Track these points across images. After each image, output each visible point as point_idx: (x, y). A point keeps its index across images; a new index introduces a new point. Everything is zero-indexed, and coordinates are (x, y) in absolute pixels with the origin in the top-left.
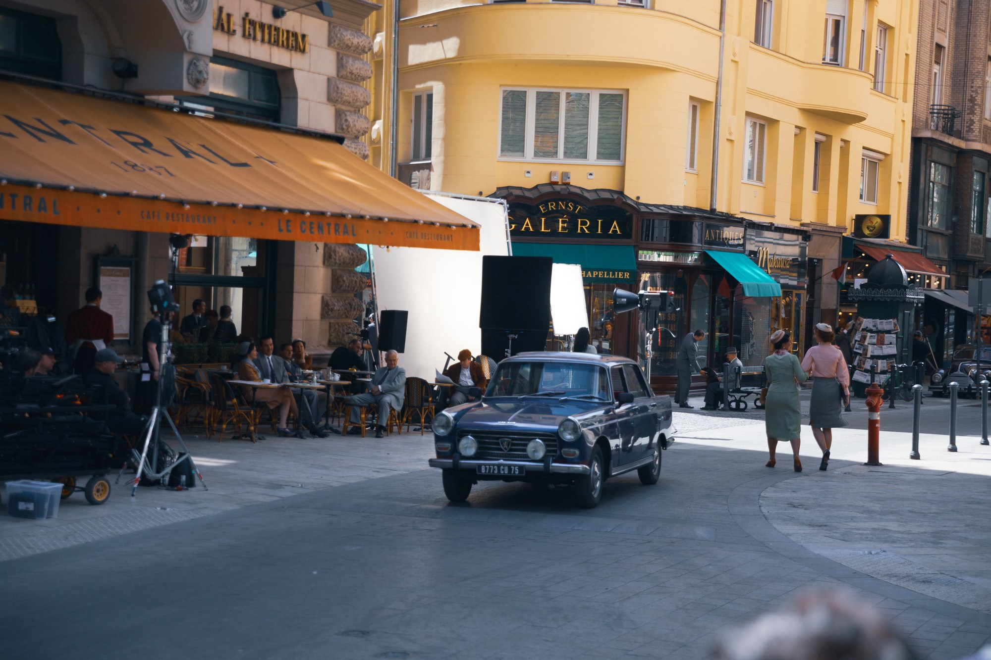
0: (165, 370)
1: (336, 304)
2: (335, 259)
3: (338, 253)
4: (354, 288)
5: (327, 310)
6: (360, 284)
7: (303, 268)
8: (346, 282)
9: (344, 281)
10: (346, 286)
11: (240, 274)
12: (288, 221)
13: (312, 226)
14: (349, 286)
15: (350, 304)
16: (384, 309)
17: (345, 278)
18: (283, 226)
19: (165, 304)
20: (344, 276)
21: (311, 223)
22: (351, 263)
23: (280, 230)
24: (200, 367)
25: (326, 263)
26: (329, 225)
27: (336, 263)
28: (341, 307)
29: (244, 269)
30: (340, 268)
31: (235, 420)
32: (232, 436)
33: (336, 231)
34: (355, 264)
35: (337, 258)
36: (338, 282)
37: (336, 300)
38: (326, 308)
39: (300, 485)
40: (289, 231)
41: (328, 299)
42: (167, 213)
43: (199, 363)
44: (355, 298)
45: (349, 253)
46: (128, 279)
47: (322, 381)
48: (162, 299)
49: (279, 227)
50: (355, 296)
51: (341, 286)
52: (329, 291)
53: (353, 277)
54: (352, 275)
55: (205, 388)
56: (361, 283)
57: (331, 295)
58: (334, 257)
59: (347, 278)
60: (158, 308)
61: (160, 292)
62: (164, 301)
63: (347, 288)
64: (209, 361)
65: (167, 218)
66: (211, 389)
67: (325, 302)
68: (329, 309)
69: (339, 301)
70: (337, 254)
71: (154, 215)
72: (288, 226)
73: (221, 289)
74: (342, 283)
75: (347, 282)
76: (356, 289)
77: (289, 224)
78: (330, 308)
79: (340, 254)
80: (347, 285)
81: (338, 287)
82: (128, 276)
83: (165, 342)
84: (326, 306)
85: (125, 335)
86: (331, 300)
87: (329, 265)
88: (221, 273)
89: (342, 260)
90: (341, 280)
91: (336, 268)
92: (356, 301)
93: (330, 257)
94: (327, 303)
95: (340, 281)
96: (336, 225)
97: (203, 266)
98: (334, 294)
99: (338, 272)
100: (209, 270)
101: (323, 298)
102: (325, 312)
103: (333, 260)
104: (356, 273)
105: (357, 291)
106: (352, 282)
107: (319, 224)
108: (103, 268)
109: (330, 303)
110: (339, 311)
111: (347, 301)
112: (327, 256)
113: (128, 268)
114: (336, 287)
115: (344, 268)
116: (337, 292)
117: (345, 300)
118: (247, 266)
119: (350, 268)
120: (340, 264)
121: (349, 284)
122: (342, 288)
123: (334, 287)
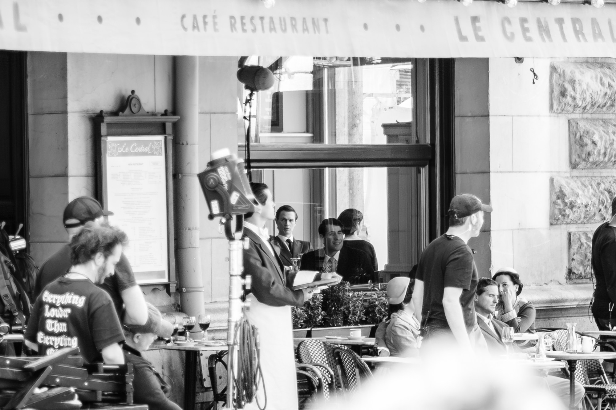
0: (238, 333)
1: (580, 192)
2: (574, 99)
3: (580, 84)
5: (562, 207)
7: (509, 119)
8: (599, 144)
9: (594, 143)
10: (599, 154)
11: (382, 140)
12: (475, 19)
13: (526, 25)
14: (605, 154)
15: (609, 192)
17: (596, 138)
18: (467, 28)
19: (234, 198)
20: (594, 133)
21: (524, 21)
22: (608, 104)
23: (463, 38)
24: (309, 334)
25: (555, 107)
26: (560, 21)
27: (576, 106)
28: (590, 199)
29: (387, 127)
30: (585, 116)
33: (578, 33)
35: (578, 96)
36: (583, 145)
37: (580, 184)
38: (559, 201)
40: (480, 39)
41: (563, 182)
42: (232, 17)
43: (306, 327)
45: (602, 84)
46: (161, 159)
47: (557, 353)
48: (226, 186)
49: (459, 32)
51: (589, 154)
52: (565, 165)
53: (614, 133)
54: (611, 129)
55: (321, 376)
57: (568, 175)
58: (572, 93)
59: (601, 138)
60: (222, 206)
61: (224, 174)
62: (231, 190)
63: (601, 158)
64: (325, 323)
65: (233, 26)
66: (331, 377)
67: (557, 190)
68: (566, 204)
69: (585, 186)
70: (577, 86)
71: (205, 23)
72: (476, 30)
73: (343, 173)
74: (590, 147)
75: (601, 145)
77: (478, 24)
78: (566, 201)
79: (584, 87)
80: (602, 151)
81: (584, 156)
82: (160, 154)
83: (236, 275)
84: (558, 198)
85: (160, 274)
86: (568, 184)
87: (563, 110)
88: (342, 140)
89: (589, 100)
90: (589, 142)
91: (576, 116)
93: (563, 94)
94: (561, 191)
95: (586, 145)
96: (575, 21)
97: (307, 131)
98: (575, 173)
99: (581, 124)
100: (318, 136)
101: (552, 180)
102: (557, 212)
103: (569, 99)
106: (612, 144)
107: (539, 21)
108: (110, 139)
109: (567, 191)
110: (586, 206)
111: (602, 186)
112: (556, 92)
113: (161, 138)
114: (579, 156)
115: (595, 116)
116: (581, 166)
117: (599, 184)
118: (394, 122)
119: (606, 116)
120: (585, 108)
121: (606, 148)
122: (591, 159)
123: (574, 157)
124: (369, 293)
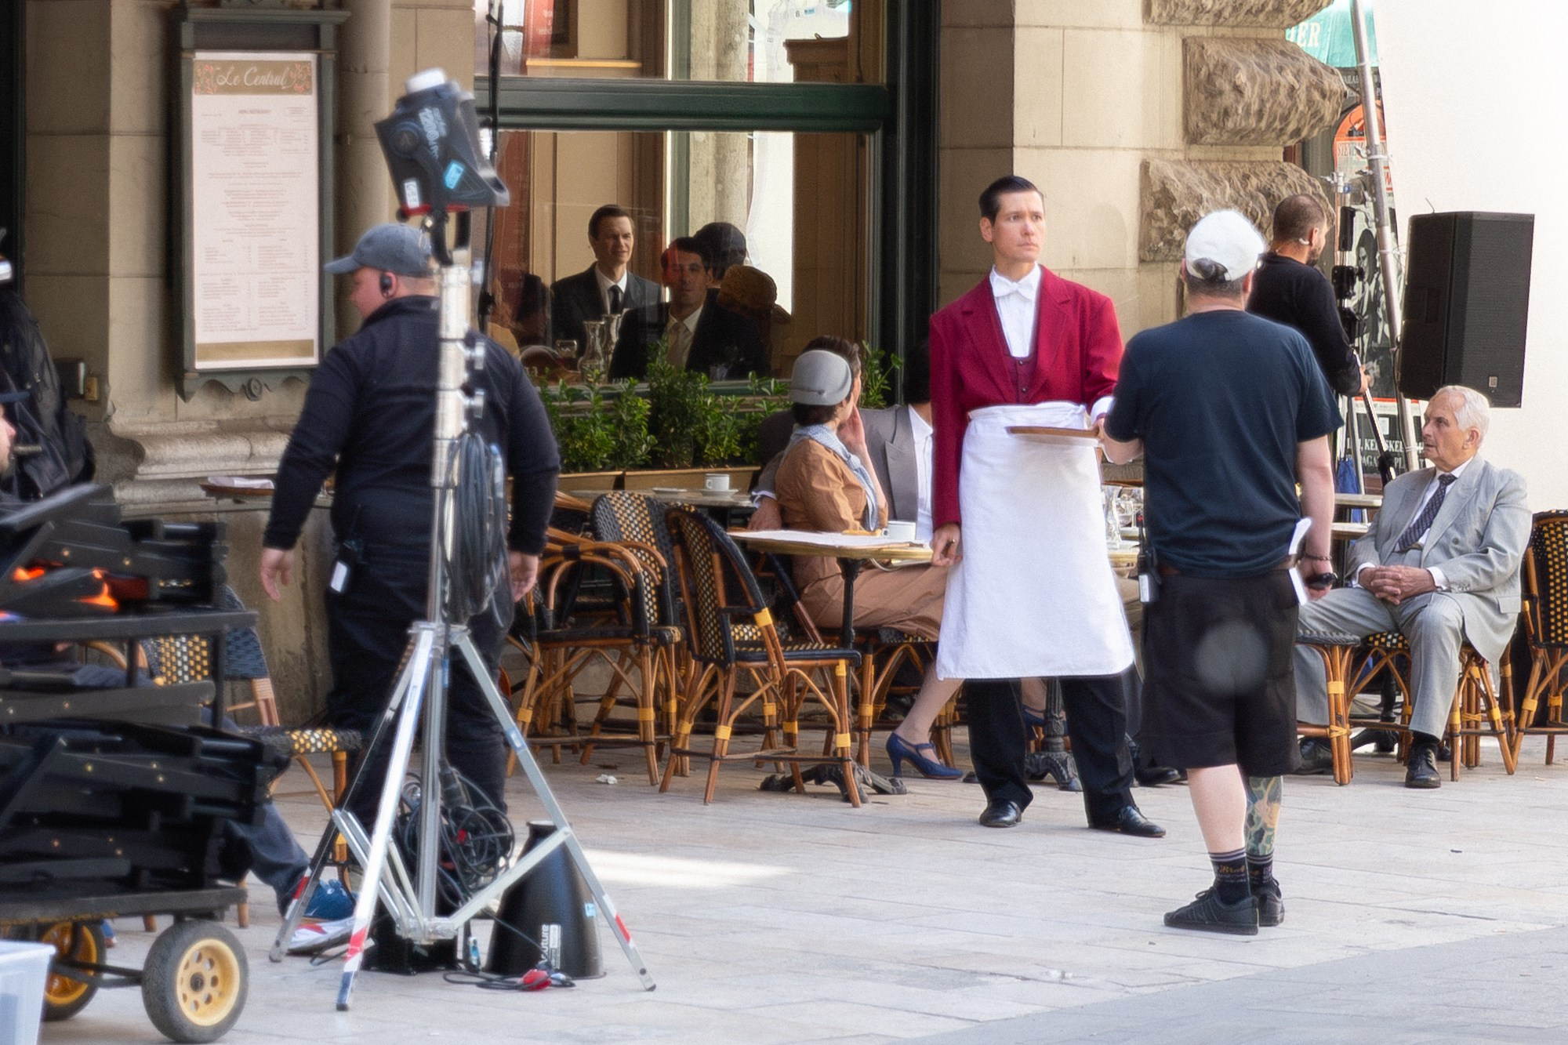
0: (456, 463)
1: (1206, 194)
4: (1285, 119)
5: (1165, 224)
6: (1310, 102)
7: (1056, 34)
8: (1248, 92)
9: (1238, 90)
10: (1247, 112)
11: (785, 74)
14: (1260, 114)
15: (1268, 195)
16: (1427, 210)
17: (1242, 78)
19: (453, 175)
20: (1237, 69)
22: (1269, 8)
24: (619, 484)
25: (1155, 10)
27: (1200, 10)
29: (795, 48)
30: (1220, 31)
31: (771, 709)
32: (761, 778)
34: (1287, 11)
36: (1213, 94)
37: (1205, 176)
38: (1160, 213)
39: (1055, 974)
41: (1169, 172)
43: (613, 469)
44: (1289, 167)
46: (308, 102)
48: (436, 149)
50: (1288, 155)
51: (1226, 113)
52: (1173, 136)
53: (1281, 69)
54: (1274, 60)
55: (639, 569)
56: (1317, 96)
57: (1181, 156)
59: (1252, 78)
60: (425, 192)
61: (431, 123)
62: (445, 163)
63: (1252, 122)
64: (655, 461)
66: (662, 572)
67: (1157, 188)
68: (1173, 218)
69: (1217, 182)
73: (701, 139)
74: (1228, 98)
75: (1251, 94)
76: (1292, 127)
78: (1176, 212)
80: (1255, 107)
81: (1214, 117)
82: (307, 91)
83: (454, 340)
84: (1158, 205)
85: (303, 347)
86: (1180, 175)
87: (1171, 18)
88: (704, 73)
90: (1227, 87)
91: (1201, 31)
92: (1293, 177)
94: (1165, 190)
95: (1221, 93)
97: (629, 57)
98: (1196, 152)
99: (1211, 49)
100: (652, 63)
101: (1145, 167)
102: (1154, 234)
104: (1291, 53)
105: (1297, 132)
106: (1275, 92)
108: (201, 56)
109: (1177, 190)
111: (1254, 181)
113: (308, 57)
114: (1205, 118)
115: (1239, 32)
116: (1208, 138)
117: (1246, 177)
118: (810, 36)
119: (1264, 34)
120: (1219, 14)
121: (1262, 102)
122: (1230, 125)
123: (1194, 119)
124: (749, 399)
